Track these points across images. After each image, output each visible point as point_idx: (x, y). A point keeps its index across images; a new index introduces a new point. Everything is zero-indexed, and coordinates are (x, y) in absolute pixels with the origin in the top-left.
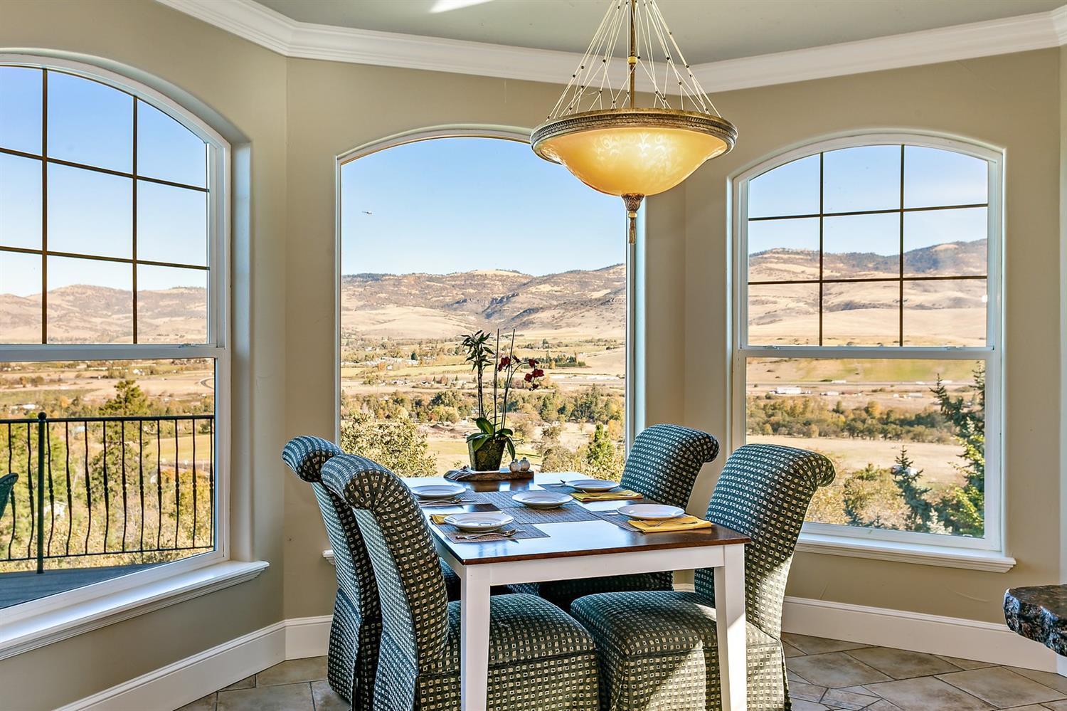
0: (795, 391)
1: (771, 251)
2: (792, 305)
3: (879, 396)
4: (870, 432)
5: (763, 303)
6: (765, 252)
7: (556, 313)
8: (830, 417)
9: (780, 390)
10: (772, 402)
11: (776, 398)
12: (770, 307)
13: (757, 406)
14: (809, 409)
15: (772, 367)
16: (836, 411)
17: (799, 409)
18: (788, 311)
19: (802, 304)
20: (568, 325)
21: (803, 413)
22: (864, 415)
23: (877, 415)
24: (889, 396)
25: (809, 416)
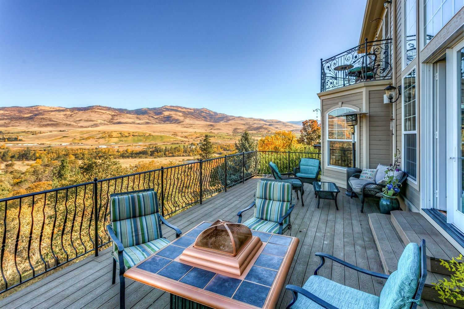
0: (105, 147)
1: (96, 106)
2: (103, 122)
3: (129, 147)
4: (128, 157)
5: (93, 121)
6: (94, 106)
7: (7, 121)
8: (117, 154)
9: (100, 146)
10: (98, 150)
11: (99, 149)
12: (95, 122)
13: (93, 152)
14: (110, 152)
15: (97, 140)
16: (118, 152)
17: (107, 152)
18: (101, 124)
19: (105, 122)
20: (13, 126)
21: (108, 153)
22: (126, 152)
23: (129, 152)
24: (132, 147)
25: (110, 153)
